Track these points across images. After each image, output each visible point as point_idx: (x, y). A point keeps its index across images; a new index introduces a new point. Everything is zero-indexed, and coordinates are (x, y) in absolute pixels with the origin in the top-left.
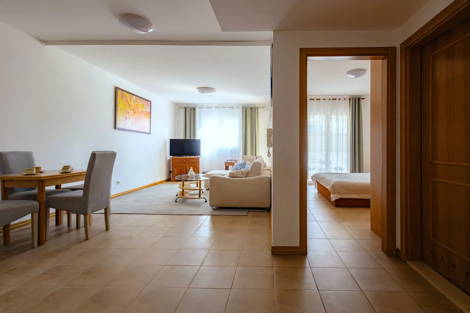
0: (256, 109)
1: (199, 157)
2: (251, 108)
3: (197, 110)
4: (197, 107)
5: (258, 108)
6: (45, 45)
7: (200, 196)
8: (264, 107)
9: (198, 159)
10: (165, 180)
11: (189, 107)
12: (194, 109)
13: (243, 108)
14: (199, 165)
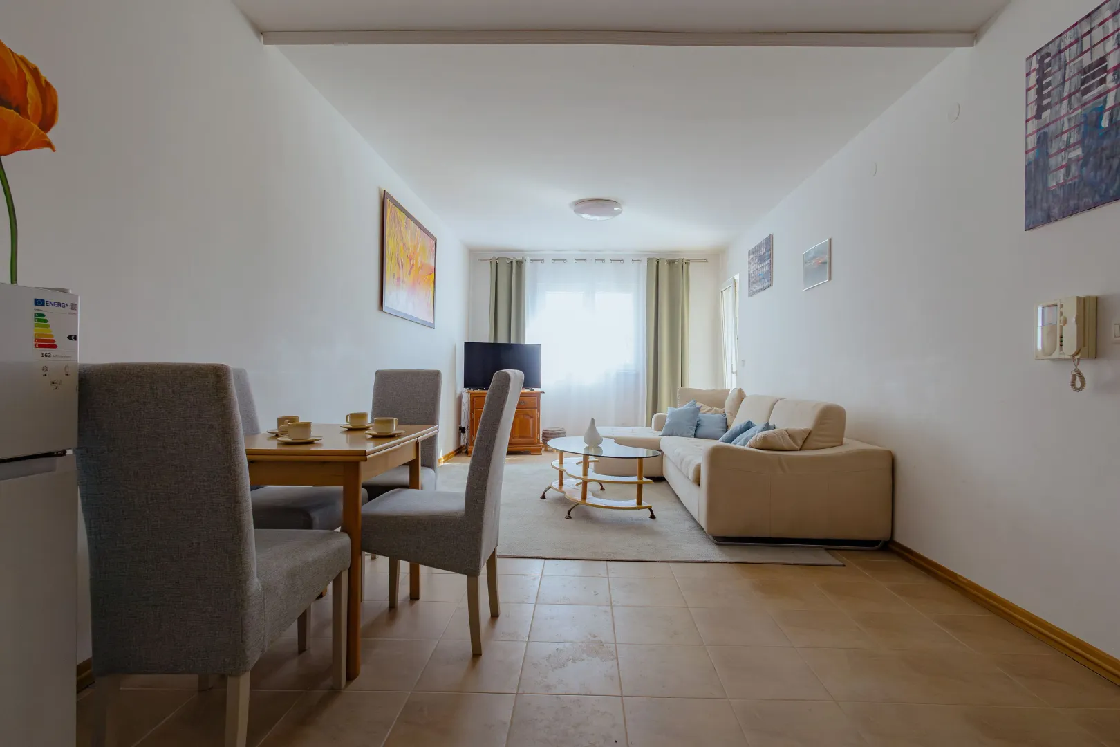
0: (685, 266)
1: (536, 390)
2: (671, 263)
3: (528, 267)
4: (528, 259)
5: (688, 263)
6: (265, 43)
7: (639, 502)
8: (706, 261)
9: (538, 395)
10: (452, 453)
11: (505, 258)
12: (520, 263)
13: (650, 260)
14: (539, 411)
